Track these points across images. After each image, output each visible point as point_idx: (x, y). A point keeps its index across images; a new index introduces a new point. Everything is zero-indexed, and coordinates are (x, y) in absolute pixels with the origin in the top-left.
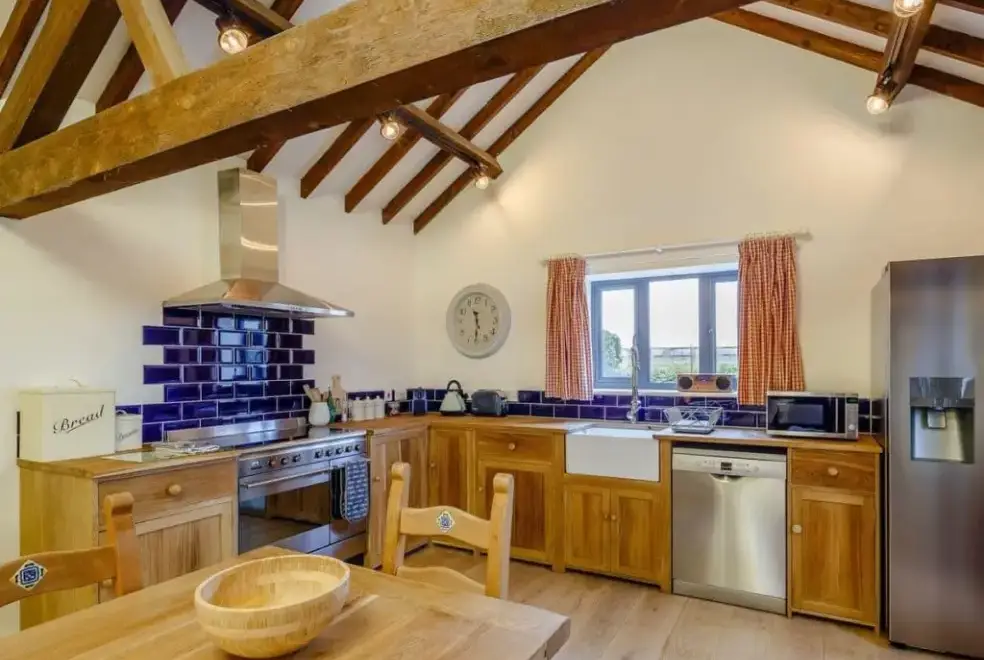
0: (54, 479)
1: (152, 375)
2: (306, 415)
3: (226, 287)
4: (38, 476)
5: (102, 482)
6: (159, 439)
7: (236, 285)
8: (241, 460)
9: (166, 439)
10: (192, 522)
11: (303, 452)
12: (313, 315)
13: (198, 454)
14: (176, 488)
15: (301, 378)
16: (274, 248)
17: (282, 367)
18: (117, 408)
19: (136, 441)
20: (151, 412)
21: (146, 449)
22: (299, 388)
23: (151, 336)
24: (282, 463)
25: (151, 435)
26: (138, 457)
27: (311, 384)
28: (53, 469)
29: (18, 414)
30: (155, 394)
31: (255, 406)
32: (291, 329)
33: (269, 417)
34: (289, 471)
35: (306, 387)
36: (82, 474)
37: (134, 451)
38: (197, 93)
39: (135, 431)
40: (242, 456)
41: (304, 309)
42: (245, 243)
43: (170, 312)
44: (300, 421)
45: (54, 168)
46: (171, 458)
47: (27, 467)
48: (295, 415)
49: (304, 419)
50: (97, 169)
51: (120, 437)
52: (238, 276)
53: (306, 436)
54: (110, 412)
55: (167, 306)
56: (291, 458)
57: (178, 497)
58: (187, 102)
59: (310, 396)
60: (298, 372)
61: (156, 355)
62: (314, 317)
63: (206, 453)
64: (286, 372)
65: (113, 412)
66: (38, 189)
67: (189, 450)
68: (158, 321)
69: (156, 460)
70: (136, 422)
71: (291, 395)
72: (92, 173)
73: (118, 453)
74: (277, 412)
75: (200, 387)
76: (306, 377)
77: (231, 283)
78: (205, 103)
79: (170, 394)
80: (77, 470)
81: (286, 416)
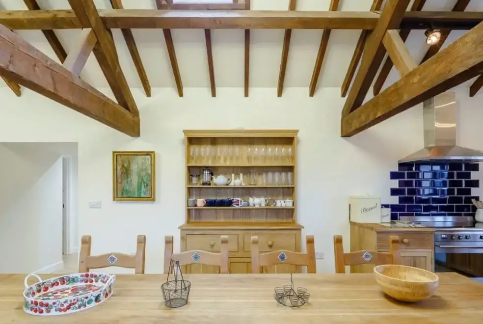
0: (361, 229)
1: (394, 192)
2: (473, 215)
3: (427, 151)
4: (356, 228)
5: (378, 233)
6: (397, 220)
7: (432, 150)
8: (436, 233)
9: (399, 220)
10: (413, 257)
11: (472, 234)
12: (478, 161)
13: (416, 227)
14: (406, 240)
15: (470, 195)
16: (454, 125)
17: (458, 189)
18: (382, 205)
19: (388, 219)
20: (393, 208)
21: (392, 223)
22: (469, 200)
23: (394, 175)
24: (459, 238)
25: (394, 217)
26: (389, 225)
27: (477, 198)
28: (361, 226)
29: (350, 205)
30: (395, 200)
31: (442, 208)
32: (463, 169)
33: (449, 215)
34: (462, 243)
35: (473, 200)
36: (372, 228)
37: (387, 223)
38: (420, 75)
39: (388, 215)
40: (437, 231)
41: (472, 158)
42: (438, 125)
43: (401, 165)
44: (469, 218)
45: (363, 117)
46: (404, 227)
47: (353, 224)
48: (465, 215)
49: (472, 217)
50: (379, 115)
51: (383, 217)
52: (433, 145)
53: (474, 226)
54: (379, 206)
55: (400, 162)
56: (464, 237)
57: (408, 244)
58: (416, 80)
59: (476, 205)
60: (468, 192)
61: (395, 184)
62: (478, 162)
63: (419, 227)
64: (460, 192)
65: (380, 206)
66: (358, 126)
67: (411, 225)
68: (396, 169)
69: (396, 227)
70: (388, 211)
71: (463, 204)
72: (377, 116)
73: (382, 223)
74: (455, 212)
75: (414, 198)
76: (472, 195)
77: (430, 149)
78: (424, 79)
79: (401, 200)
80: (370, 227)
81: (461, 215)
